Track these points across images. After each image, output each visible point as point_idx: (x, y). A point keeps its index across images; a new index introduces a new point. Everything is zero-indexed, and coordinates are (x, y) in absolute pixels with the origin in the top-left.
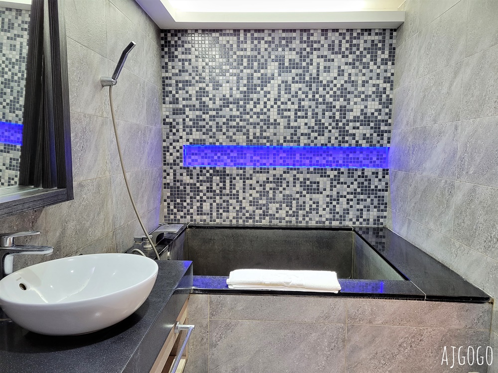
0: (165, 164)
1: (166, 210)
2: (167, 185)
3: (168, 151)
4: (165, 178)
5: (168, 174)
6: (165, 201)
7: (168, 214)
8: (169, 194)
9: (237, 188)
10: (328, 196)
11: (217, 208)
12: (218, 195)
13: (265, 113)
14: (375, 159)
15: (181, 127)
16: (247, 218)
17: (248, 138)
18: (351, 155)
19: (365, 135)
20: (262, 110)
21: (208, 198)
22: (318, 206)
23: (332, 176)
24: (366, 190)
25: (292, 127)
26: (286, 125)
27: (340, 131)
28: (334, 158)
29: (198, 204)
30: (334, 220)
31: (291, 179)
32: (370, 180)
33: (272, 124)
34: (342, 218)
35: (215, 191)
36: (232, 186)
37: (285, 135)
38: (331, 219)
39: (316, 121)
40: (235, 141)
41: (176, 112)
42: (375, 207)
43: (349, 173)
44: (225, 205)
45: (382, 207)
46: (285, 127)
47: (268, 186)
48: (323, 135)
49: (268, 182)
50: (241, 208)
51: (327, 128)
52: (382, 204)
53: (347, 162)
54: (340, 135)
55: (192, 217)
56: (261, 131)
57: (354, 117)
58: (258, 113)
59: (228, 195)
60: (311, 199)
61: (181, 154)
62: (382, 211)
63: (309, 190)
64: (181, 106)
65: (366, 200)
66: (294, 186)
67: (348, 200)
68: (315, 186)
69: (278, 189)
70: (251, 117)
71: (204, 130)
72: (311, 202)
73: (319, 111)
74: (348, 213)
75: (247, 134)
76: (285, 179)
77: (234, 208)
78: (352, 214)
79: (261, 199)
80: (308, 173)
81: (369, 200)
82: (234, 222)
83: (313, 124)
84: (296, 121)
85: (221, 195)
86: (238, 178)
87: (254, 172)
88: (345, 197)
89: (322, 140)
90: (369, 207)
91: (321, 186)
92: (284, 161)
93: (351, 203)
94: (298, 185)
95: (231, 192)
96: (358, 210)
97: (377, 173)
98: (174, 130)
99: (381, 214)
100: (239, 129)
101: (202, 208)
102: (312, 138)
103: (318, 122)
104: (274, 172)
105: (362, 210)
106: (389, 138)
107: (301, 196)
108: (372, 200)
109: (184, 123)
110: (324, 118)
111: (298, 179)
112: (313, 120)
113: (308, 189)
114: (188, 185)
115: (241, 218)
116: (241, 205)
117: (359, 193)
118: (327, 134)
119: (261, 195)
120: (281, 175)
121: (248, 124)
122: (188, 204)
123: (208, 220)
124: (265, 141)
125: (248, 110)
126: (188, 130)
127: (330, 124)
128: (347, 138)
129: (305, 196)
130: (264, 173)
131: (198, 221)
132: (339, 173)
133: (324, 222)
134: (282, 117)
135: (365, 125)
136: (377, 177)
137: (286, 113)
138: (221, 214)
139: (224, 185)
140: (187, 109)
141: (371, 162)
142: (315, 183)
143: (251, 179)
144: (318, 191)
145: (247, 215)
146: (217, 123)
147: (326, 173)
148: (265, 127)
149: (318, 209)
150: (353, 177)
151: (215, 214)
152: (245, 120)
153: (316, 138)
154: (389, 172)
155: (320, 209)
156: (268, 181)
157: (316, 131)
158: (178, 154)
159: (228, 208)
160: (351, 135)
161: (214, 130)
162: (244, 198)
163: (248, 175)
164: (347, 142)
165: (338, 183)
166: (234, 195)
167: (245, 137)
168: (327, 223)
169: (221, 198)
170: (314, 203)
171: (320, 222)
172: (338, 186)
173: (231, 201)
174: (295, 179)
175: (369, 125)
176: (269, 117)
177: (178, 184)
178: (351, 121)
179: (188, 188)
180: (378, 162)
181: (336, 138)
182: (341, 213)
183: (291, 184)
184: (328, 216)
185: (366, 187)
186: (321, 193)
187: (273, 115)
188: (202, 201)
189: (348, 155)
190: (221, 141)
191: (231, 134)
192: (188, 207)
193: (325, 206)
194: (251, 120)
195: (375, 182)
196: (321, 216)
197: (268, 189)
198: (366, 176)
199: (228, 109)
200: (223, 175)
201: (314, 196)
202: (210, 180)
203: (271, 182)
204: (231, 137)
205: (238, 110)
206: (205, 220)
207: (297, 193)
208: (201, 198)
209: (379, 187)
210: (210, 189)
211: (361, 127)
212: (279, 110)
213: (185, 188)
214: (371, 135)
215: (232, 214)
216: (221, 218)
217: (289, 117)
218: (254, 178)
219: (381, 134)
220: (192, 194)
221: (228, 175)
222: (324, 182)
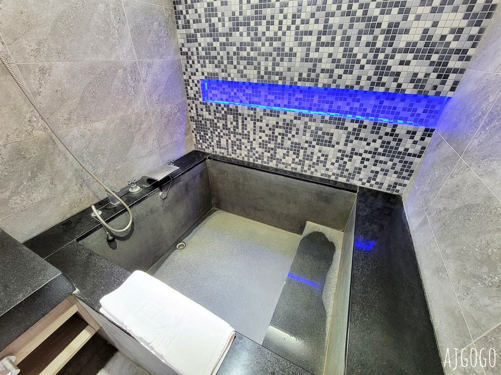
0: (188, 98)
1: (194, 140)
2: (192, 118)
3: (189, 85)
4: (190, 111)
5: (192, 108)
6: (193, 132)
8: (195, 127)
9: (248, 129)
10: (340, 151)
11: (232, 145)
12: (232, 133)
13: (280, 39)
14: (420, 111)
15: (195, 57)
16: (256, 158)
17: (259, 73)
18: (386, 103)
19: (416, 74)
20: (276, 33)
21: (224, 134)
22: (326, 159)
23: (350, 129)
24: (390, 152)
25: (311, 60)
26: (304, 56)
27: (377, 68)
28: (362, 105)
29: (217, 139)
30: (341, 176)
31: (302, 127)
32: (400, 140)
33: (286, 55)
34: (351, 176)
35: (229, 129)
36: (244, 126)
37: (301, 71)
38: (338, 175)
39: (345, 50)
40: (246, 76)
41: (191, 39)
42: (396, 172)
43: (374, 128)
44: (238, 143)
45: (405, 174)
46: (302, 60)
47: (277, 131)
48: (351, 73)
49: (277, 127)
50: (251, 148)
51: (359, 61)
52: (407, 171)
53: (378, 111)
54: (375, 74)
55: (213, 149)
56: (274, 65)
57: (408, 44)
58: (271, 39)
59: (240, 134)
60: (320, 151)
61: (199, 89)
62: (404, 178)
63: (320, 141)
64: (192, 32)
65: (386, 163)
66: (304, 135)
67: (363, 159)
68: (327, 138)
69: (287, 135)
70: (263, 45)
71: (216, 62)
72: (319, 155)
73: (353, 33)
74: (359, 173)
75: (257, 68)
76: (295, 126)
77: (246, 147)
78: (364, 174)
79: (270, 143)
80: (322, 122)
81: (390, 164)
82: (246, 159)
83: (340, 56)
84: (317, 50)
85: (235, 133)
86: (249, 119)
87: (264, 114)
88: (361, 155)
89: (348, 80)
90: (387, 171)
91: (334, 139)
92: (300, 104)
93: (366, 163)
94: (308, 134)
95: (243, 132)
96: (372, 172)
97: (414, 133)
98: (191, 62)
99: (400, 181)
100: (250, 60)
101: (220, 142)
102: (335, 77)
103: (349, 53)
104: (285, 117)
105: (377, 172)
106: (456, 83)
107: (309, 146)
108: (395, 164)
109: (198, 54)
110: (357, 45)
111: (310, 127)
112: (341, 49)
113: (318, 140)
114: (208, 120)
115: (251, 157)
116: (251, 145)
117: (379, 154)
118: (356, 72)
119: (269, 139)
120: (291, 121)
121: (259, 55)
122: (210, 137)
123: (225, 154)
124: (277, 78)
125: (260, 35)
126: (202, 61)
127: (365, 56)
128: (385, 79)
129: (314, 147)
130: (274, 116)
131: (218, 153)
132: (360, 126)
133: (330, 176)
134: (300, 45)
135: (422, 58)
136: (412, 138)
137: (306, 39)
138: (235, 150)
139: (237, 124)
140: (199, 35)
141: (412, 115)
142: (328, 134)
143: (261, 121)
144: (329, 144)
145: (257, 155)
146: (228, 53)
147: (343, 124)
148: (278, 59)
149: (326, 163)
150: (377, 133)
151: (230, 150)
152: (256, 49)
153: (340, 77)
154: (434, 133)
155: (329, 163)
156: (277, 125)
157: (342, 67)
158: (197, 89)
159: (240, 146)
160: (393, 74)
161: (225, 62)
162: (254, 140)
163: (258, 117)
164: (383, 84)
165: (357, 138)
166: (246, 135)
167: (256, 72)
168: (333, 178)
169: (235, 136)
170: (323, 155)
171: (326, 175)
172: (355, 142)
173: (243, 141)
174: (306, 126)
175: (429, 58)
176: (283, 44)
177: (200, 119)
178: (400, 51)
179: (208, 122)
180: (424, 116)
181: (369, 78)
182: (351, 171)
183: (301, 132)
184: (335, 171)
185: (392, 148)
186: (333, 146)
187: (289, 41)
188: (219, 136)
189: (381, 103)
190: (232, 75)
191: (242, 67)
192: (210, 140)
193: (334, 161)
194: (263, 49)
195: (407, 143)
196: (327, 170)
197: (276, 134)
198: (397, 135)
199: (238, 33)
200: (236, 113)
201: (324, 148)
202: (224, 118)
203: (280, 127)
204: (242, 72)
205: (249, 35)
206: (223, 153)
207: (307, 142)
208: (219, 133)
209: (411, 151)
210: (225, 126)
211: (413, 62)
212: (297, 34)
213: (206, 122)
214: (427, 75)
215: (244, 153)
216: (235, 154)
217: (309, 44)
218: (264, 121)
219: (443, 77)
220: (211, 129)
221: (240, 115)
222: (339, 135)
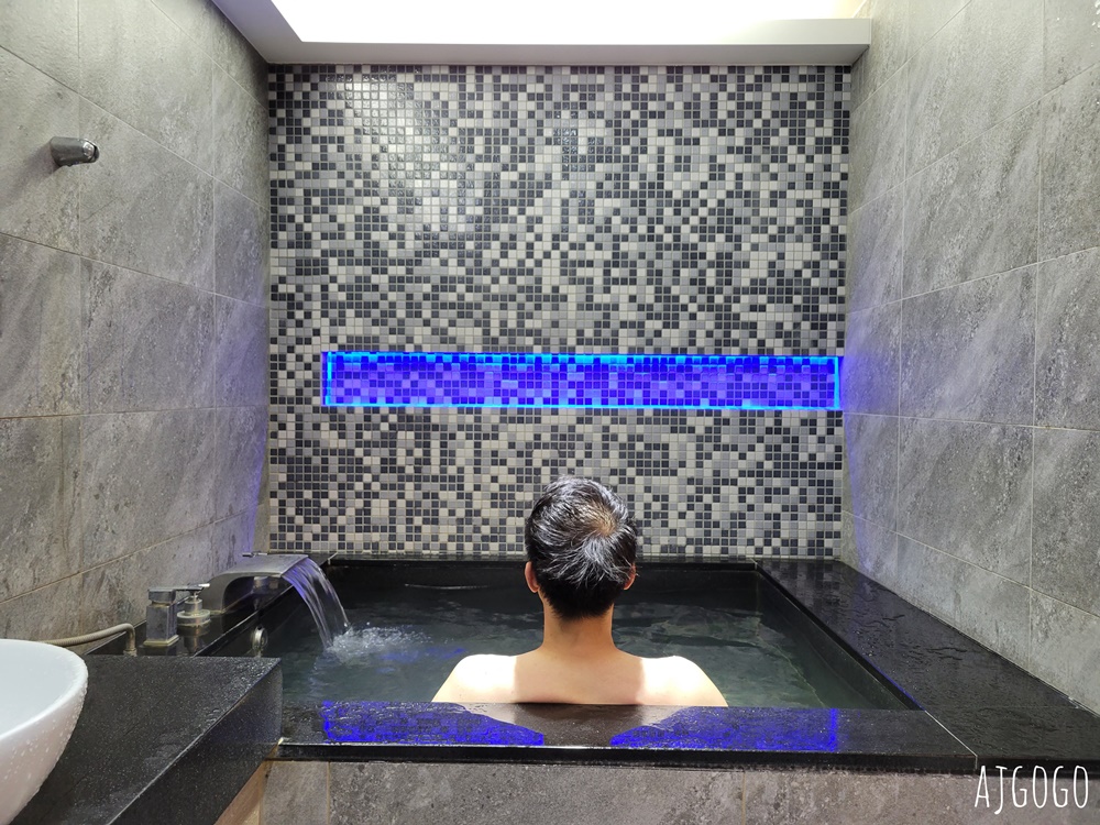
0: (274, 401)
1: (274, 519)
2: (278, 455)
3: (283, 367)
4: (274, 435)
5: (283, 427)
6: (274, 495)
7: (282, 528)
8: (283, 478)
9: (460, 461)
10: (690, 481)
11: (409, 513)
12: (409, 479)
13: (530, 272)
14: (806, 386)
15: (316, 305)
16: (485, 538)
17: (486, 332)
18: (747, 378)
19: (780, 325)
20: (521, 263)
21: (384, 487)
22: (665, 507)
23: (700, 431)
24: (786, 466)
25: (598, 307)
26: (583, 299)
27: (718, 317)
28: (705, 385)
29: (360, 503)
30: (708, 542)
31: (597, 438)
32: (796, 440)
33: (547, 298)
34: (729, 537)
35: (402, 469)
36: (448, 456)
37: (580, 326)
38: (699, 541)
39: (657, 290)
40: (453, 340)
41: (304, 268)
42: (811, 509)
43: (743, 422)
44: (427, 504)
45: (829, 508)
46: (580, 307)
47: (538, 456)
48: (676, 326)
49: (537, 446)
50: (468, 513)
51: (685, 308)
52: (829, 501)
53: (738, 395)
54: (718, 326)
55: (342, 538)
56: (520, 316)
57: (753, 281)
58: (512, 272)
59: (435, 479)
60: (648, 489)
61: (315, 375)
62: (829, 518)
63: (644, 466)
64: (317, 254)
65: (786, 491)
66: (606, 455)
67: (742, 490)
68: (656, 455)
69: (564, 464)
70: (495, 281)
71: (375, 313)
72: (648, 497)
73: (665, 265)
74: (743, 525)
75: (484, 323)
76: (580, 437)
77: (452, 513)
78: (751, 530)
79: (520, 489)
80: (640, 422)
81: (794, 491)
82: (452, 548)
83: (650, 299)
84: (607, 290)
85: (418, 478)
86: (461, 435)
87: (503, 420)
88: (734, 482)
89: (674, 338)
90: (795, 508)
91: (673, 455)
92: (580, 393)
93: (750, 499)
94: (614, 453)
95: (443, 471)
96: (768, 517)
97: (814, 422)
98: (299, 315)
99: (826, 526)
100: (464, 310)
101: (368, 512)
102: (649, 334)
103: (663, 294)
104: (554, 420)
105: (777, 516)
106: (841, 335)
107: (622, 481)
108: (803, 491)
109: (325, 297)
110: (676, 282)
111: (615, 438)
112: (651, 289)
113: (640, 464)
114: (333, 452)
115: (469, 539)
116: (469, 505)
117: (769, 474)
118: (684, 324)
119: (519, 480)
120: (572, 428)
121: (486, 298)
122: (333, 504)
123: (384, 546)
124: (529, 341)
125: (486, 263)
126: (334, 313)
127: (693, 299)
128: (735, 334)
129: (632, 481)
130: (529, 421)
131: (359, 546)
132: (717, 422)
133: (682, 549)
134: (573, 282)
135: (780, 301)
136: (813, 432)
137: (581, 272)
138: (418, 529)
139: (427, 453)
140: (333, 261)
141: (797, 395)
142: (657, 447)
143: (496, 437)
144: (665, 468)
145: (486, 530)
146: (410, 297)
147: (684, 421)
148: (530, 306)
149: (665, 516)
150: (752, 431)
151: (401, 529)
152: (478, 289)
153: (658, 334)
154: (843, 418)
155: (673, 514)
156: (537, 443)
157: (658, 317)
158: (309, 375)
159: (436, 513)
160: (745, 325)
161: (401, 313)
162: (477, 488)
163: (486, 428)
164: (736, 343)
165: (717, 448)
166: (452, 478)
167: (479, 331)
168: (690, 550)
169: (417, 488)
170: (656, 498)
171: (672, 548)
172: (716, 455)
173: (443, 495)
174: (608, 437)
175: (789, 300)
176: (539, 280)
177: (308, 452)
178: (746, 291)
179: (333, 461)
180: (814, 395)
181: (709, 334)
182: (725, 524)
183: (597, 451)
184: (692, 532)
185: (786, 457)
186: (674, 473)
187: (551, 274)
188: (368, 495)
189: (739, 378)
190: (418, 340)
191: (444, 323)
192: (333, 511)
193: (683, 507)
194: (495, 289)
195: (810, 444)
196: (673, 532)
197: (537, 463)
198: (787, 431)
199: (435, 261)
200: (423, 427)
201: (656, 481)
202: (389, 441)
203: (546, 446)
204: (444, 331)
205: (461, 263)
206: (376, 546)
207: (613, 472)
208: (367, 486)
209: (820, 458)
210: (389, 465)
211: (770, 307)
212: (563, 264)
213: (325, 461)
214: (797, 325)
215: (447, 530)
216: (418, 539)
217: (590, 281)
218: (503, 435)
219: (820, 324)
220: (342, 478)
221: (436, 428)
222: (680, 446)
